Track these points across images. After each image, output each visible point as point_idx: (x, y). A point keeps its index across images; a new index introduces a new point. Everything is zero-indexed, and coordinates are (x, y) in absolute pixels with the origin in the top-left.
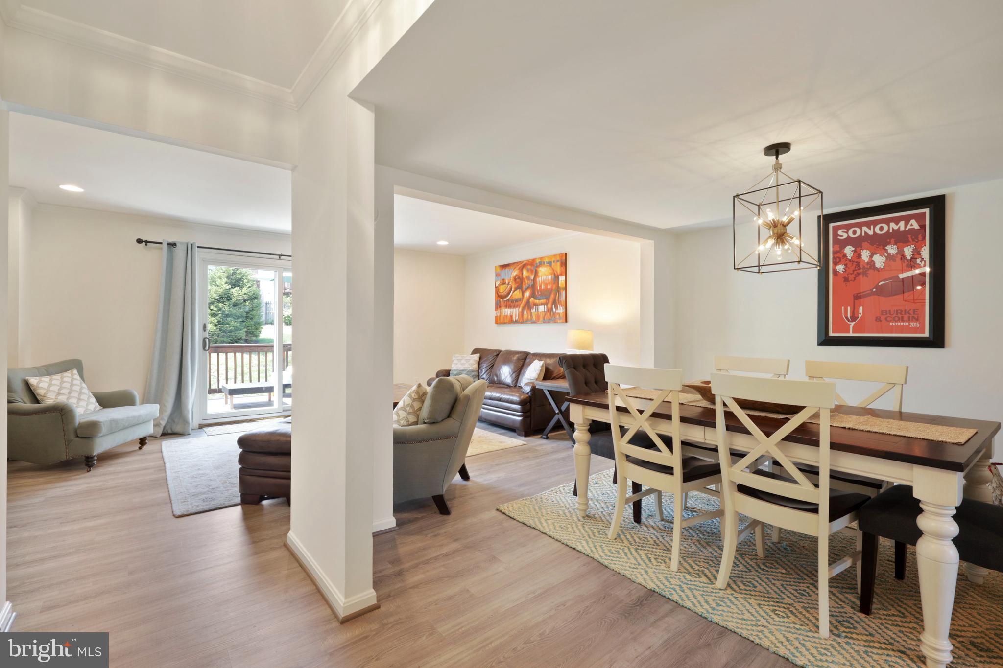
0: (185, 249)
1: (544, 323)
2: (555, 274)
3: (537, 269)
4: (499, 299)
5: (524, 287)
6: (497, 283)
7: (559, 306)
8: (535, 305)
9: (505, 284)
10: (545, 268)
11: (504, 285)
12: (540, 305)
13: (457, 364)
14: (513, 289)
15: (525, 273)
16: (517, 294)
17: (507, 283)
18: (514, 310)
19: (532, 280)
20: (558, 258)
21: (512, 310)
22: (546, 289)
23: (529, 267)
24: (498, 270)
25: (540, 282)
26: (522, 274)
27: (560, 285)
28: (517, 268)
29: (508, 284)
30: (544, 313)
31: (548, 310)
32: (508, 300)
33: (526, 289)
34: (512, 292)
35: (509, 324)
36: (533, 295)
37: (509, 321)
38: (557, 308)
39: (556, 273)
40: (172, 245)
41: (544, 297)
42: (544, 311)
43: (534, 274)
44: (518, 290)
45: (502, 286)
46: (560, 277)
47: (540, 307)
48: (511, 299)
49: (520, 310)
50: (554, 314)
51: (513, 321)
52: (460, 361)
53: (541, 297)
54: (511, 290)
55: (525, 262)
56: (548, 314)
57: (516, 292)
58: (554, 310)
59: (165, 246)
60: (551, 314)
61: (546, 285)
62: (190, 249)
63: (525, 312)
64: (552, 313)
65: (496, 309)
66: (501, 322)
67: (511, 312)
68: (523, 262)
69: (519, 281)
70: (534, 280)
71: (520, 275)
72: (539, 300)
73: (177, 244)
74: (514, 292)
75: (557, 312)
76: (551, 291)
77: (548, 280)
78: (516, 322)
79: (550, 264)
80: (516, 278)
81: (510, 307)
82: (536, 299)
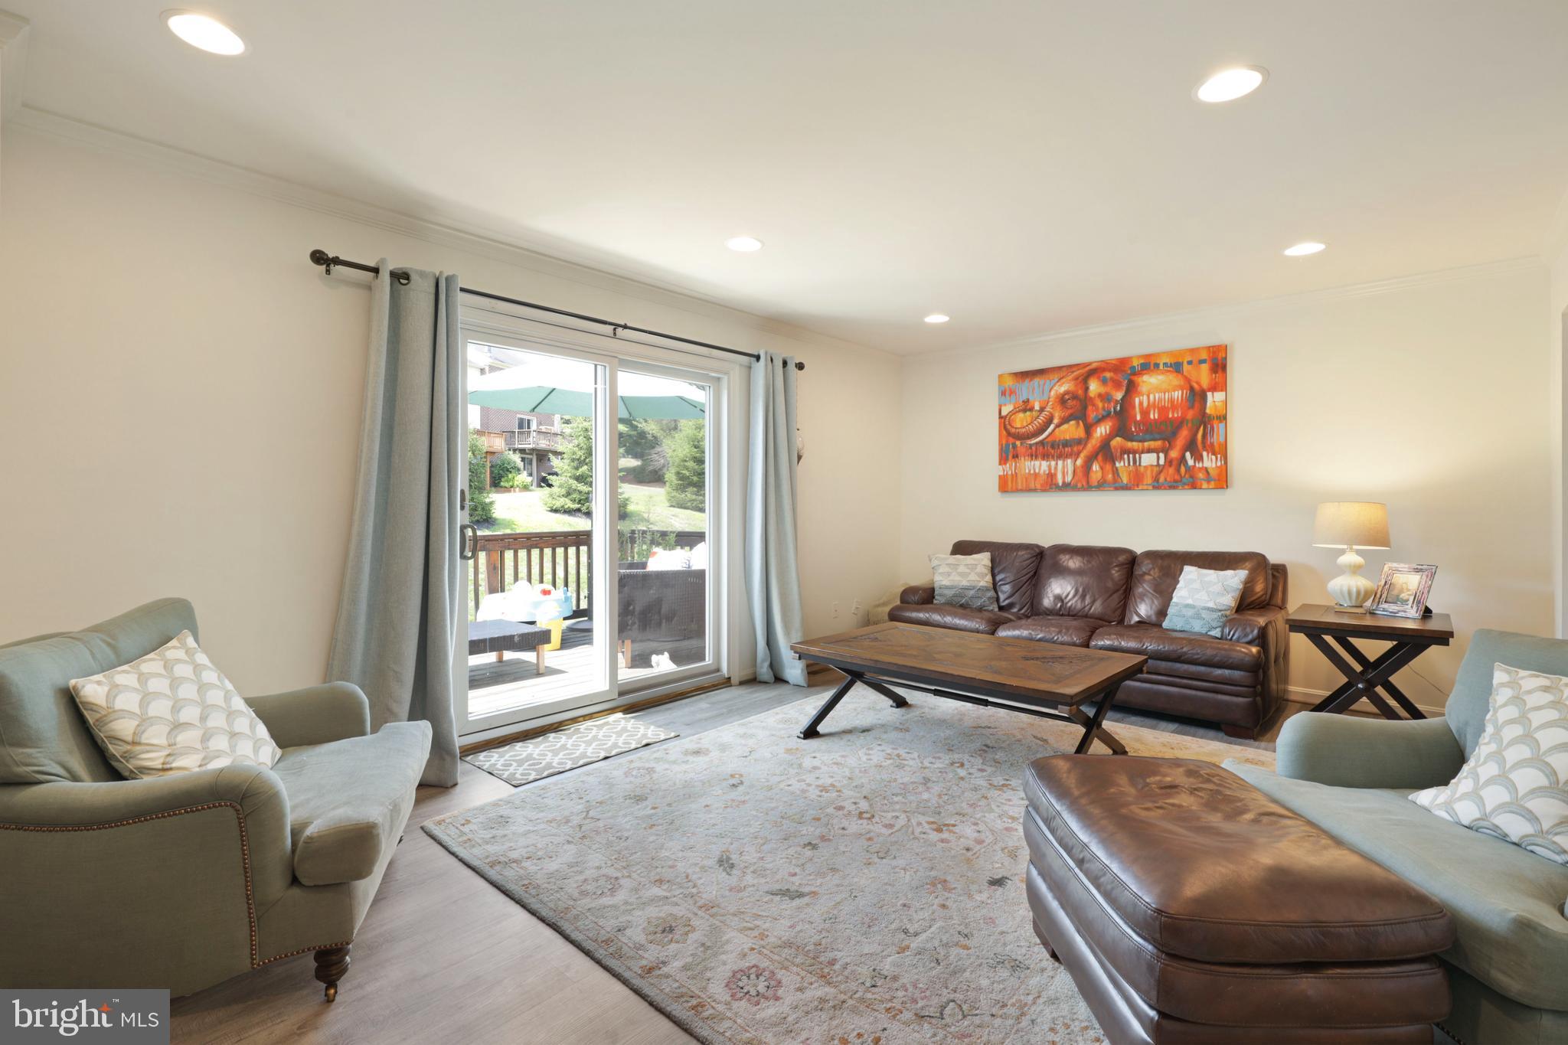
0: (432, 290)
1: (1155, 488)
2: (1192, 389)
3: (1135, 378)
4: (1011, 440)
5: (1092, 416)
6: (1003, 408)
7: (1205, 454)
8: (1128, 452)
9: (1031, 409)
10: (1161, 377)
11: (1028, 413)
12: (1143, 452)
13: (949, 574)
14: (1056, 421)
15: (1094, 387)
16: (1072, 430)
17: (1037, 407)
18: (1060, 463)
19: (1117, 402)
20: (1204, 355)
21: (1053, 463)
22: (1164, 419)
23: (1108, 375)
24: (1009, 383)
25: (1145, 404)
26: (1087, 389)
27: (1208, 411)
28: (1070, 377)
29: (1042, 410)
30: (1156, 469)
31: (1169, 462)
32: (1042, 442)
33: (1100, 420)
34: (1052, 427)
35: (1044, 490)
36: (1121, 430)
37: (1042, 485)
38: (1200, 458)
39: (1195, 386)
40: (400, 277)
41: (1157, 436)
42: (1158, 465)
43: (1124, 388)
44: (1072, 423)
45: (1021, 415)
46: (1209, 394)
47: (1144, 456)
48: (1049, 439)
49: (1079, 462)
50: (1189, 469)
51: (1057, 485)
52: (957, 569)
53: (1147, 437)
54: (1050, 421)
55: (1094, 366)
56: (1171, 470)
57: (1065, 426)
58: (1191, 462)
59: (385, 277)
60: (1178, 470)
61: (1163, 410)
62: (441, 290)
63: (1096, 467)
64: (1183, 469)
65: (1003, 460)
66: (1020, 487)
67: (1049, 467)
68: (1089, 364)
69: (1077, 407)
70: (1126, 402)
71: (1080, 392)
72: (1143, 441)
73: (414, 277)
74: (1058, 426)
75: (1199, 465)
76: (1178, 424)
77: (1171, 401)
78: (1066, 487)
79: (1176, 368)
80: (1067, 397)
81: (1045, 456)
82: (1129, 438)
